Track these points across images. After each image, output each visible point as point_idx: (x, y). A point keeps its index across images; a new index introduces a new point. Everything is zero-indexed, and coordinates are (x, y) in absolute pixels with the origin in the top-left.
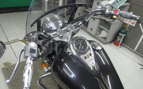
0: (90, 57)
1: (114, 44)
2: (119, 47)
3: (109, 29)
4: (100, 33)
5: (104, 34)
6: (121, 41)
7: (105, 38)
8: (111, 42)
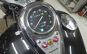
0: (55, 44)
1: (79, 14)
2: (82, 17)
3: (78, 2)
4: (70, 3)
5: (72, 5)
6: (85, 13)
7: (73, 9)
8: (76, 12)
